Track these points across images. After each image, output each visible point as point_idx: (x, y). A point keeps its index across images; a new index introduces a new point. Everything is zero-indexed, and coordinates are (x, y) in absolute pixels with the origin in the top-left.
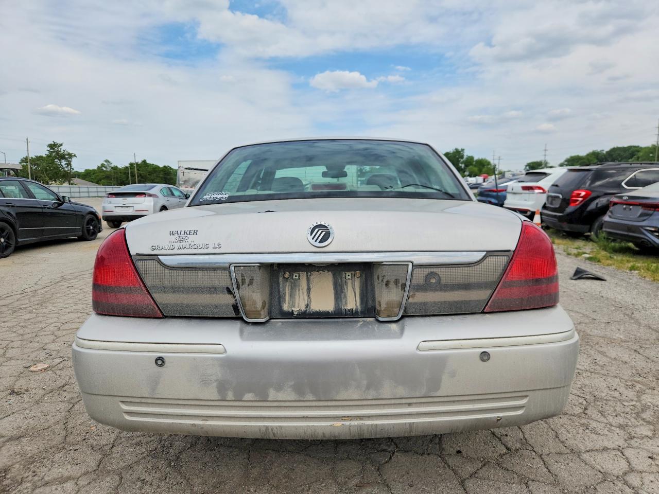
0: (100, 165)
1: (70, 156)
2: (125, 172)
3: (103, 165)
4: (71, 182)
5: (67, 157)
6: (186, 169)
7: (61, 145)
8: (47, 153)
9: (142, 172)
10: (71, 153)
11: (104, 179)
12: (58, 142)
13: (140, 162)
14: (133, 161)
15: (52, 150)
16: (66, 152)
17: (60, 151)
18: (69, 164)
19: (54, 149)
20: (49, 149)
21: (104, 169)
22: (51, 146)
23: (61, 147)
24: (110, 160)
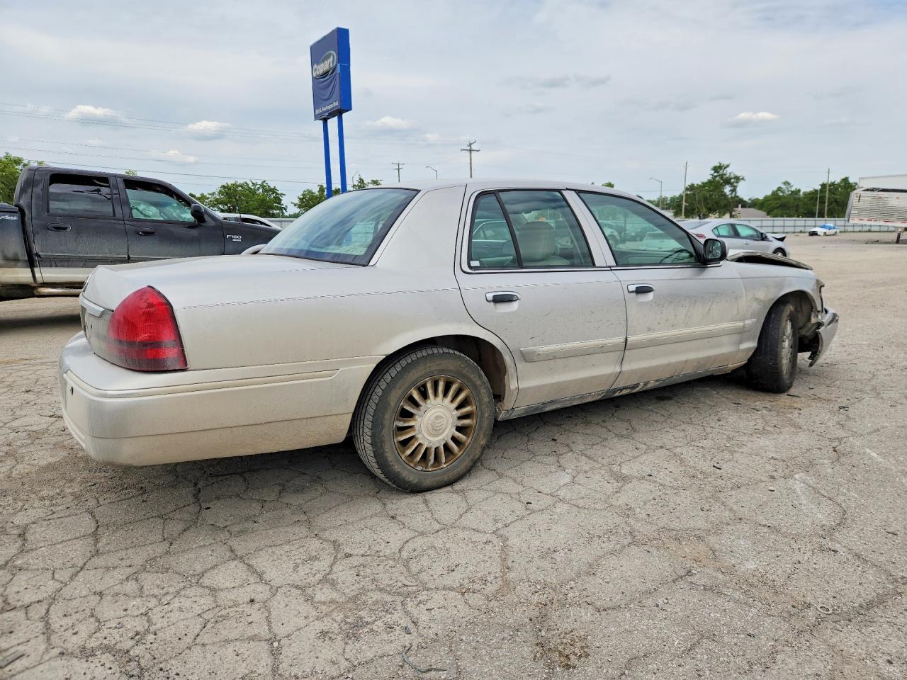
0: (775, 189)
1: (738, 179)
2: (813, 198)
3: (779, 189)
4: (733, 213)
5: (732, 181)
6: (868, 190)
7: (728, 166)
8: (710, 177)
9: (838, 197)
10: (738, 175)
11: (777, 208)
12: (725, 163)
13: (838, 181)
14: (825, 181)
15: (716, 174)
16: (732, 174)
17: (725, 175)
18: (734, 190)
19: (718, 172)
20: (712, 172)
21: (781, 194)
22: (716, 169)
23: (727, 169)
24: (790, 182)
